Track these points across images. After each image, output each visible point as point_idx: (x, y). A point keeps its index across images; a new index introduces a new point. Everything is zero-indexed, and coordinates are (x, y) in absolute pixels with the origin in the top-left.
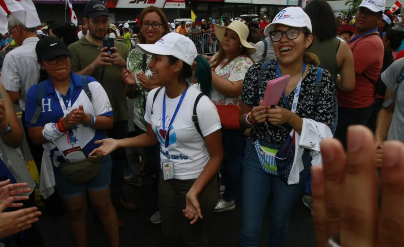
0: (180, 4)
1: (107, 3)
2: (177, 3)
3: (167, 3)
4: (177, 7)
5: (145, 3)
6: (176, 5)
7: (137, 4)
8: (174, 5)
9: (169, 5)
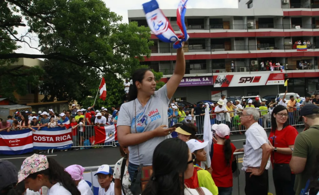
0: (280, 81)
1: (222, 84)
2: (277, 81)
3: (269, 81)
4: (277, 83)
5: (251, 82)
6: (276, 82)
7: (245, 83)
8: (275, 82)
9: (270, 82)
